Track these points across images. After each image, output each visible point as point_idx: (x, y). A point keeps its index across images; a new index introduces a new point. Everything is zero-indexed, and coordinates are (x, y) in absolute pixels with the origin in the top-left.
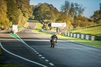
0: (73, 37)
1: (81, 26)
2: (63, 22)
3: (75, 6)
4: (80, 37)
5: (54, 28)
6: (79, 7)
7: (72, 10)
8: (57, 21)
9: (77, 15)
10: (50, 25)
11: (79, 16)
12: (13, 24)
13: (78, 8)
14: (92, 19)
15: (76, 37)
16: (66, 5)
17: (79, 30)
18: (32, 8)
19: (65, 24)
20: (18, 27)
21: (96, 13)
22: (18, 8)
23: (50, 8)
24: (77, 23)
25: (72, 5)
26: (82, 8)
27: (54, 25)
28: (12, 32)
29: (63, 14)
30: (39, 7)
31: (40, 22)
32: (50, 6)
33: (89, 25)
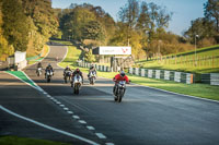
0: (146, 76)
1: (165, 52)
2: (125, 44)
3: (150, 10)
4: (162, 77)
5: (105, 57)
6: (158, 11)
7: (143, 18)
8: (112, 42)
9: (155, 29)
10: (96, 52)
11: (159, 31)
12: (16, 50)
13: (156, 13)
14: (187, 37)
15: (154, 77)
16: (130, 7)
17: (161, 61)
18: (56, 14)
19: (129, 48)
20: (27, 57)
21: (195, 25)
22: (27, 15)
23: (97, 15)
24: (154, 45)
25: (144, 7)
26: (165, 14)
27: (104, 50)
28: (14, 67)
29: (123, 27)
30: (72, 13)
31: (75, 45)
32: (96, 11)
33: (181, 50)
